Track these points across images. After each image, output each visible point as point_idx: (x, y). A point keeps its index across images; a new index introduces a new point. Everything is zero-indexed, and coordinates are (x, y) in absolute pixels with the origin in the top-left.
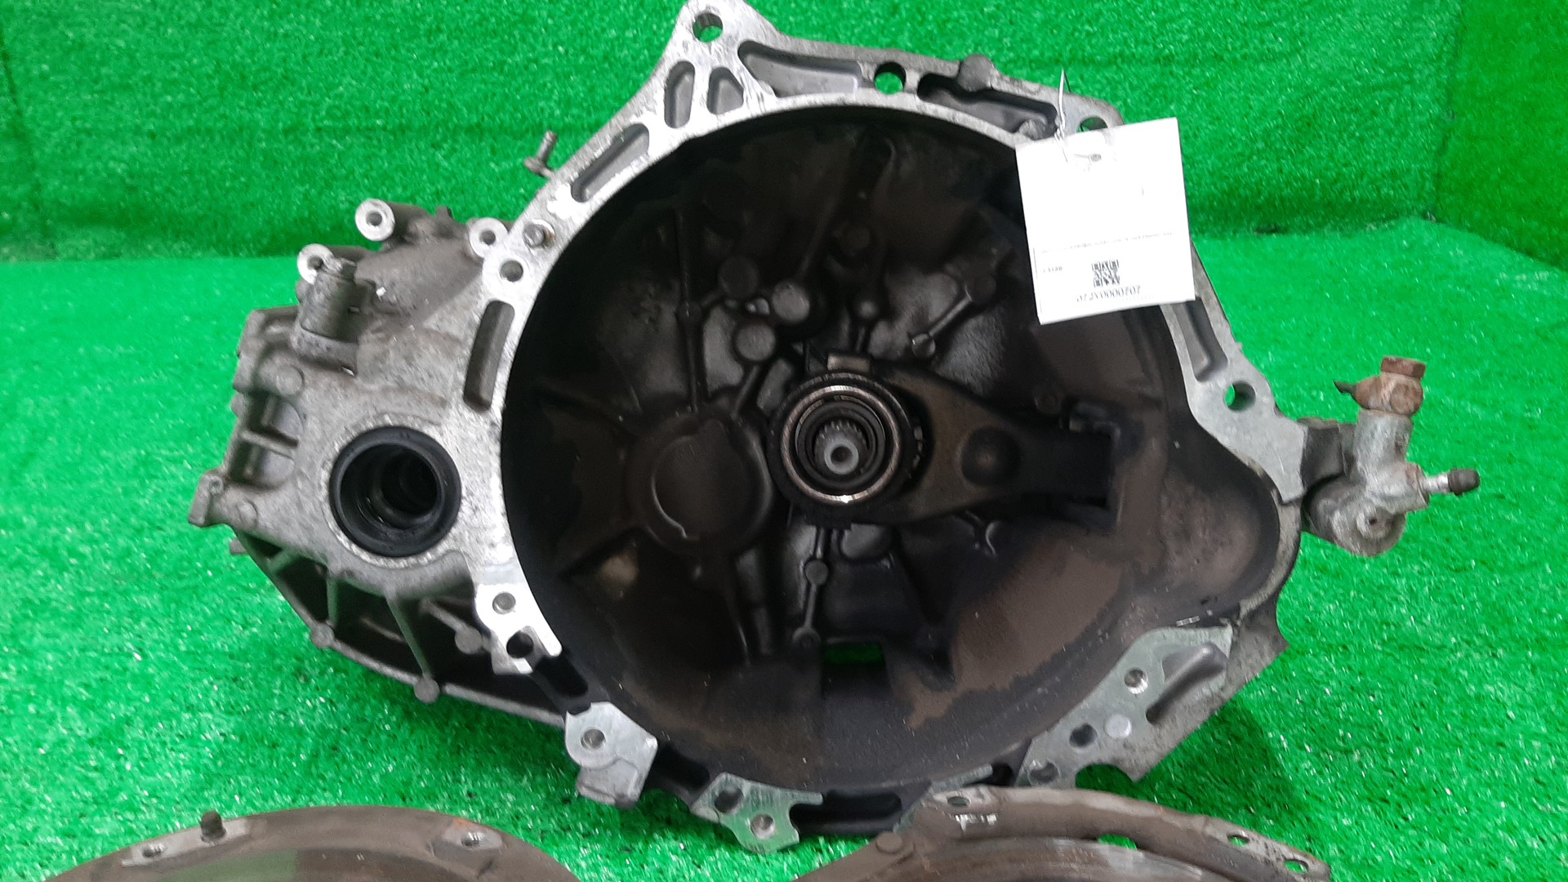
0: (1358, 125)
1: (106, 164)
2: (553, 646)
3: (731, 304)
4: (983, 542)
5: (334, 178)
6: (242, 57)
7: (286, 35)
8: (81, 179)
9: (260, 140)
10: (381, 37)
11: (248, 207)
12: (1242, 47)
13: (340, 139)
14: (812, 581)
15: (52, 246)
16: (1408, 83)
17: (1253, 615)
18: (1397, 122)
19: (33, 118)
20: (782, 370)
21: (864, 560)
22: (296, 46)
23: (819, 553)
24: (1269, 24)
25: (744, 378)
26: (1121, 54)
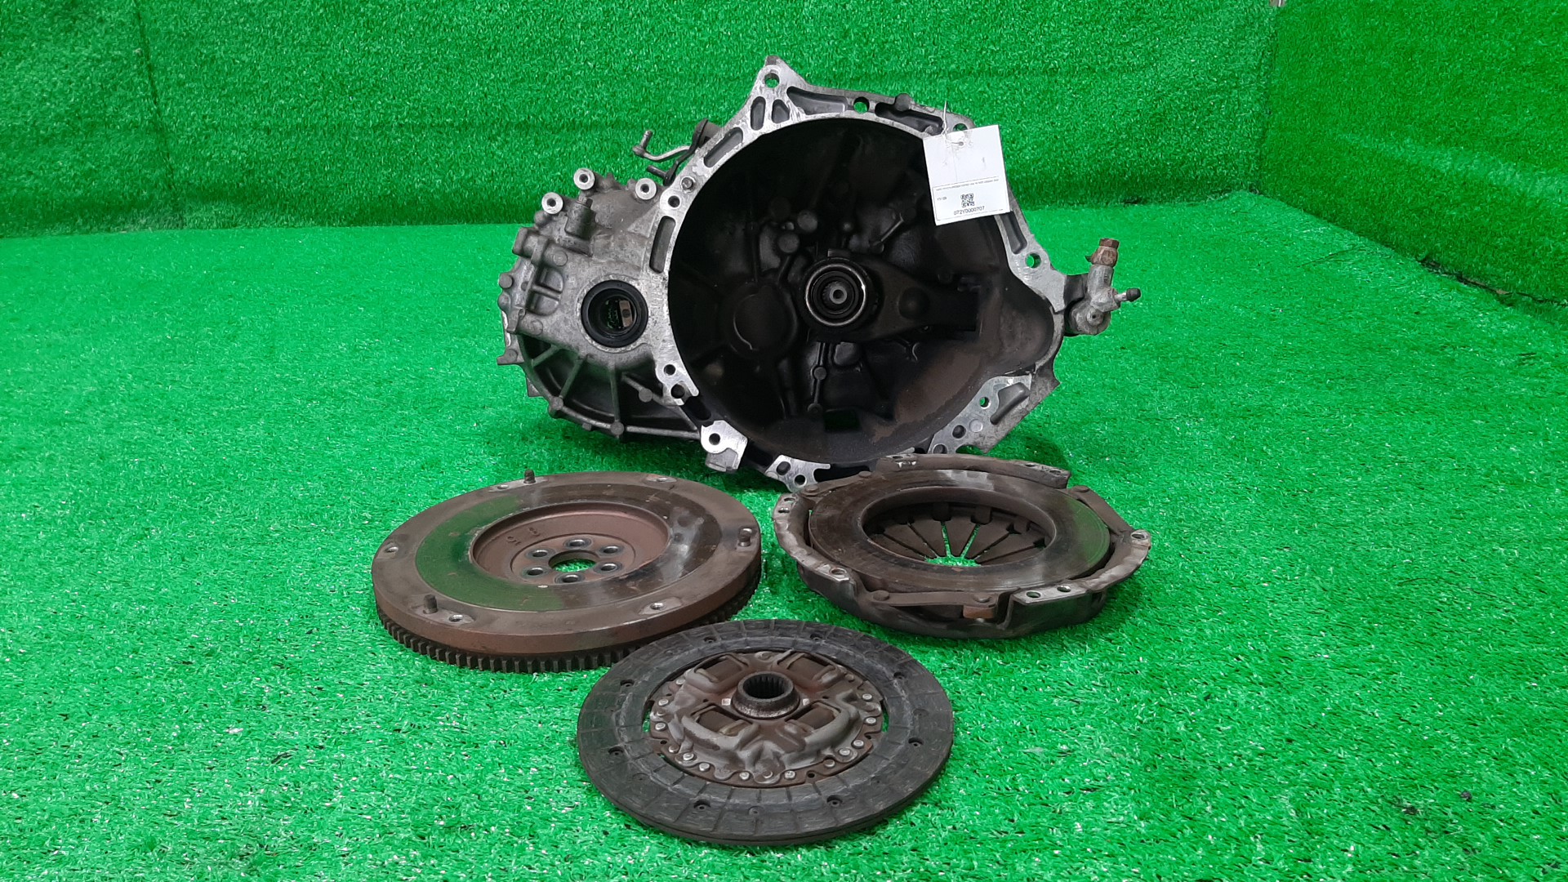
0: (1198, 120)
1: (230, 153)
2: (694, 391)
3: (774, 224)
4: (910, 355)
5: (412, 164)
6: (342, 70)
7: (377, 53)
8: (208, 164)
9: (354, 135)
10: (452, 55)
11: (342, 186)
12: (1109, 62)
13: (417, 133)
14: (817, 378)
15: (181, 218)
16: (1235, 88)
17: (1042, 368)
18: (1228, 117)
19: (170, 116)
20: (800, 262)
21: (846, 367)
22: (384, 62)
23: (821, 363)
24: (1128, 44)
25: (781, 264)
26: (1018, 66)
